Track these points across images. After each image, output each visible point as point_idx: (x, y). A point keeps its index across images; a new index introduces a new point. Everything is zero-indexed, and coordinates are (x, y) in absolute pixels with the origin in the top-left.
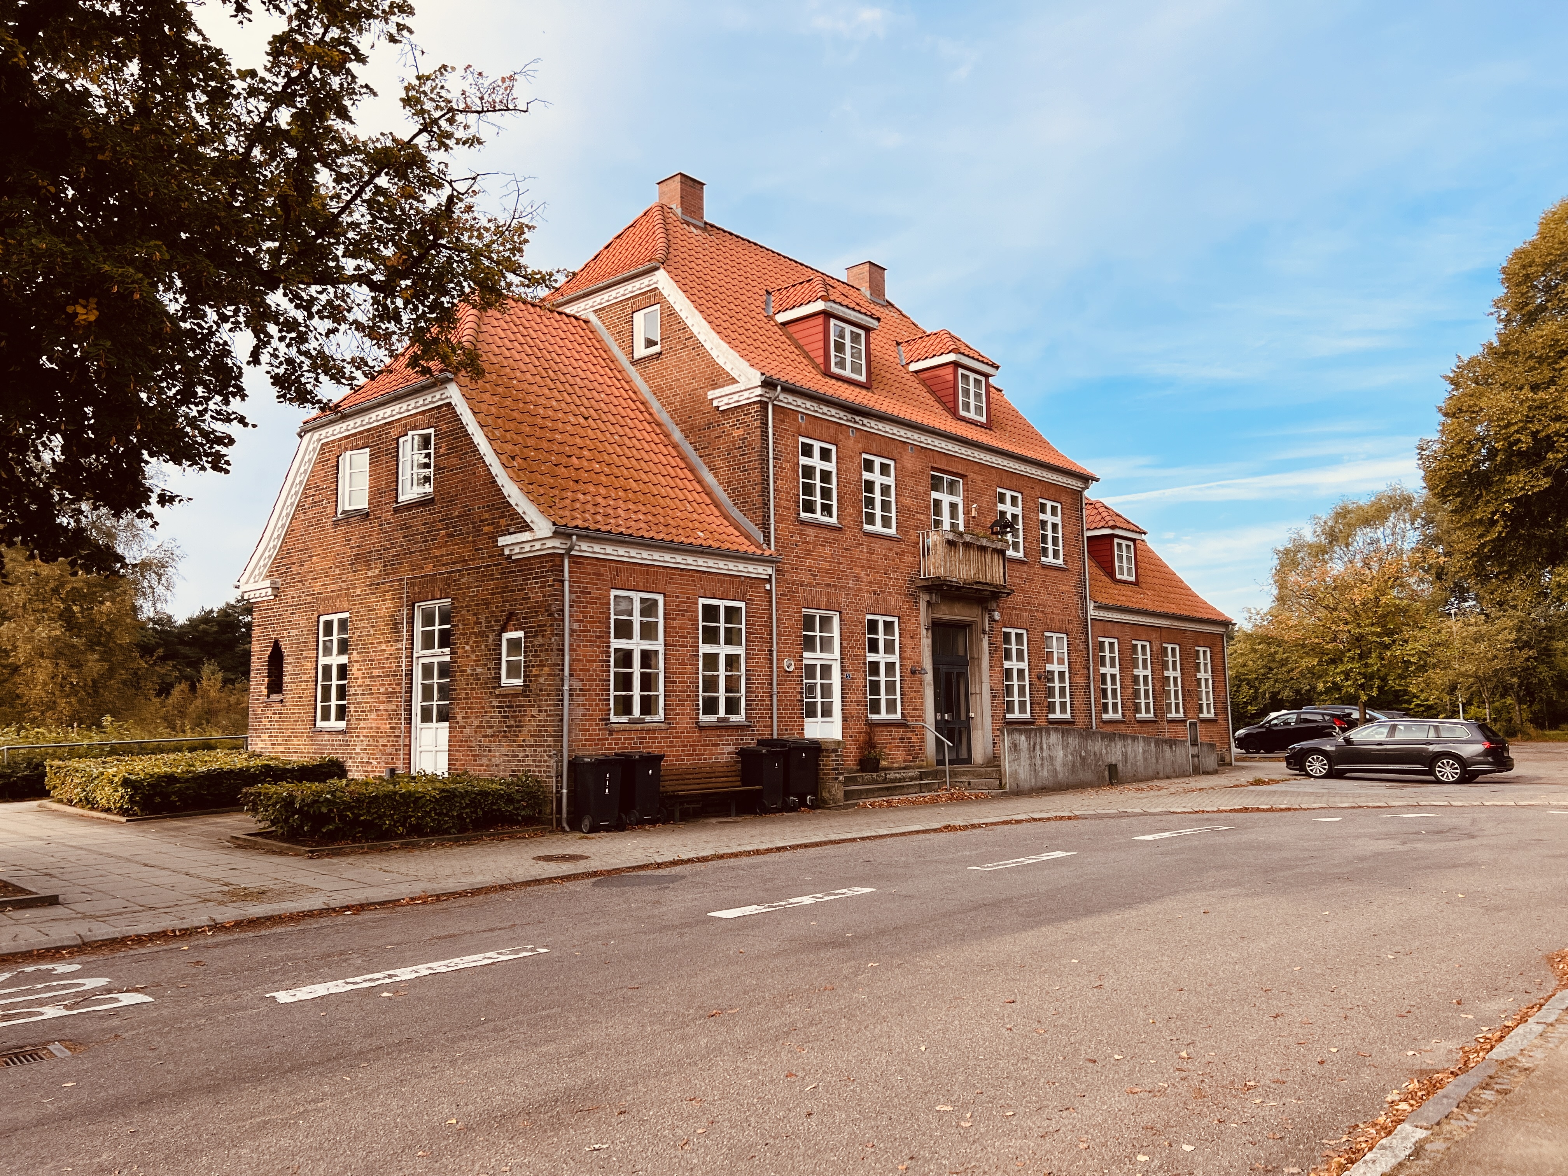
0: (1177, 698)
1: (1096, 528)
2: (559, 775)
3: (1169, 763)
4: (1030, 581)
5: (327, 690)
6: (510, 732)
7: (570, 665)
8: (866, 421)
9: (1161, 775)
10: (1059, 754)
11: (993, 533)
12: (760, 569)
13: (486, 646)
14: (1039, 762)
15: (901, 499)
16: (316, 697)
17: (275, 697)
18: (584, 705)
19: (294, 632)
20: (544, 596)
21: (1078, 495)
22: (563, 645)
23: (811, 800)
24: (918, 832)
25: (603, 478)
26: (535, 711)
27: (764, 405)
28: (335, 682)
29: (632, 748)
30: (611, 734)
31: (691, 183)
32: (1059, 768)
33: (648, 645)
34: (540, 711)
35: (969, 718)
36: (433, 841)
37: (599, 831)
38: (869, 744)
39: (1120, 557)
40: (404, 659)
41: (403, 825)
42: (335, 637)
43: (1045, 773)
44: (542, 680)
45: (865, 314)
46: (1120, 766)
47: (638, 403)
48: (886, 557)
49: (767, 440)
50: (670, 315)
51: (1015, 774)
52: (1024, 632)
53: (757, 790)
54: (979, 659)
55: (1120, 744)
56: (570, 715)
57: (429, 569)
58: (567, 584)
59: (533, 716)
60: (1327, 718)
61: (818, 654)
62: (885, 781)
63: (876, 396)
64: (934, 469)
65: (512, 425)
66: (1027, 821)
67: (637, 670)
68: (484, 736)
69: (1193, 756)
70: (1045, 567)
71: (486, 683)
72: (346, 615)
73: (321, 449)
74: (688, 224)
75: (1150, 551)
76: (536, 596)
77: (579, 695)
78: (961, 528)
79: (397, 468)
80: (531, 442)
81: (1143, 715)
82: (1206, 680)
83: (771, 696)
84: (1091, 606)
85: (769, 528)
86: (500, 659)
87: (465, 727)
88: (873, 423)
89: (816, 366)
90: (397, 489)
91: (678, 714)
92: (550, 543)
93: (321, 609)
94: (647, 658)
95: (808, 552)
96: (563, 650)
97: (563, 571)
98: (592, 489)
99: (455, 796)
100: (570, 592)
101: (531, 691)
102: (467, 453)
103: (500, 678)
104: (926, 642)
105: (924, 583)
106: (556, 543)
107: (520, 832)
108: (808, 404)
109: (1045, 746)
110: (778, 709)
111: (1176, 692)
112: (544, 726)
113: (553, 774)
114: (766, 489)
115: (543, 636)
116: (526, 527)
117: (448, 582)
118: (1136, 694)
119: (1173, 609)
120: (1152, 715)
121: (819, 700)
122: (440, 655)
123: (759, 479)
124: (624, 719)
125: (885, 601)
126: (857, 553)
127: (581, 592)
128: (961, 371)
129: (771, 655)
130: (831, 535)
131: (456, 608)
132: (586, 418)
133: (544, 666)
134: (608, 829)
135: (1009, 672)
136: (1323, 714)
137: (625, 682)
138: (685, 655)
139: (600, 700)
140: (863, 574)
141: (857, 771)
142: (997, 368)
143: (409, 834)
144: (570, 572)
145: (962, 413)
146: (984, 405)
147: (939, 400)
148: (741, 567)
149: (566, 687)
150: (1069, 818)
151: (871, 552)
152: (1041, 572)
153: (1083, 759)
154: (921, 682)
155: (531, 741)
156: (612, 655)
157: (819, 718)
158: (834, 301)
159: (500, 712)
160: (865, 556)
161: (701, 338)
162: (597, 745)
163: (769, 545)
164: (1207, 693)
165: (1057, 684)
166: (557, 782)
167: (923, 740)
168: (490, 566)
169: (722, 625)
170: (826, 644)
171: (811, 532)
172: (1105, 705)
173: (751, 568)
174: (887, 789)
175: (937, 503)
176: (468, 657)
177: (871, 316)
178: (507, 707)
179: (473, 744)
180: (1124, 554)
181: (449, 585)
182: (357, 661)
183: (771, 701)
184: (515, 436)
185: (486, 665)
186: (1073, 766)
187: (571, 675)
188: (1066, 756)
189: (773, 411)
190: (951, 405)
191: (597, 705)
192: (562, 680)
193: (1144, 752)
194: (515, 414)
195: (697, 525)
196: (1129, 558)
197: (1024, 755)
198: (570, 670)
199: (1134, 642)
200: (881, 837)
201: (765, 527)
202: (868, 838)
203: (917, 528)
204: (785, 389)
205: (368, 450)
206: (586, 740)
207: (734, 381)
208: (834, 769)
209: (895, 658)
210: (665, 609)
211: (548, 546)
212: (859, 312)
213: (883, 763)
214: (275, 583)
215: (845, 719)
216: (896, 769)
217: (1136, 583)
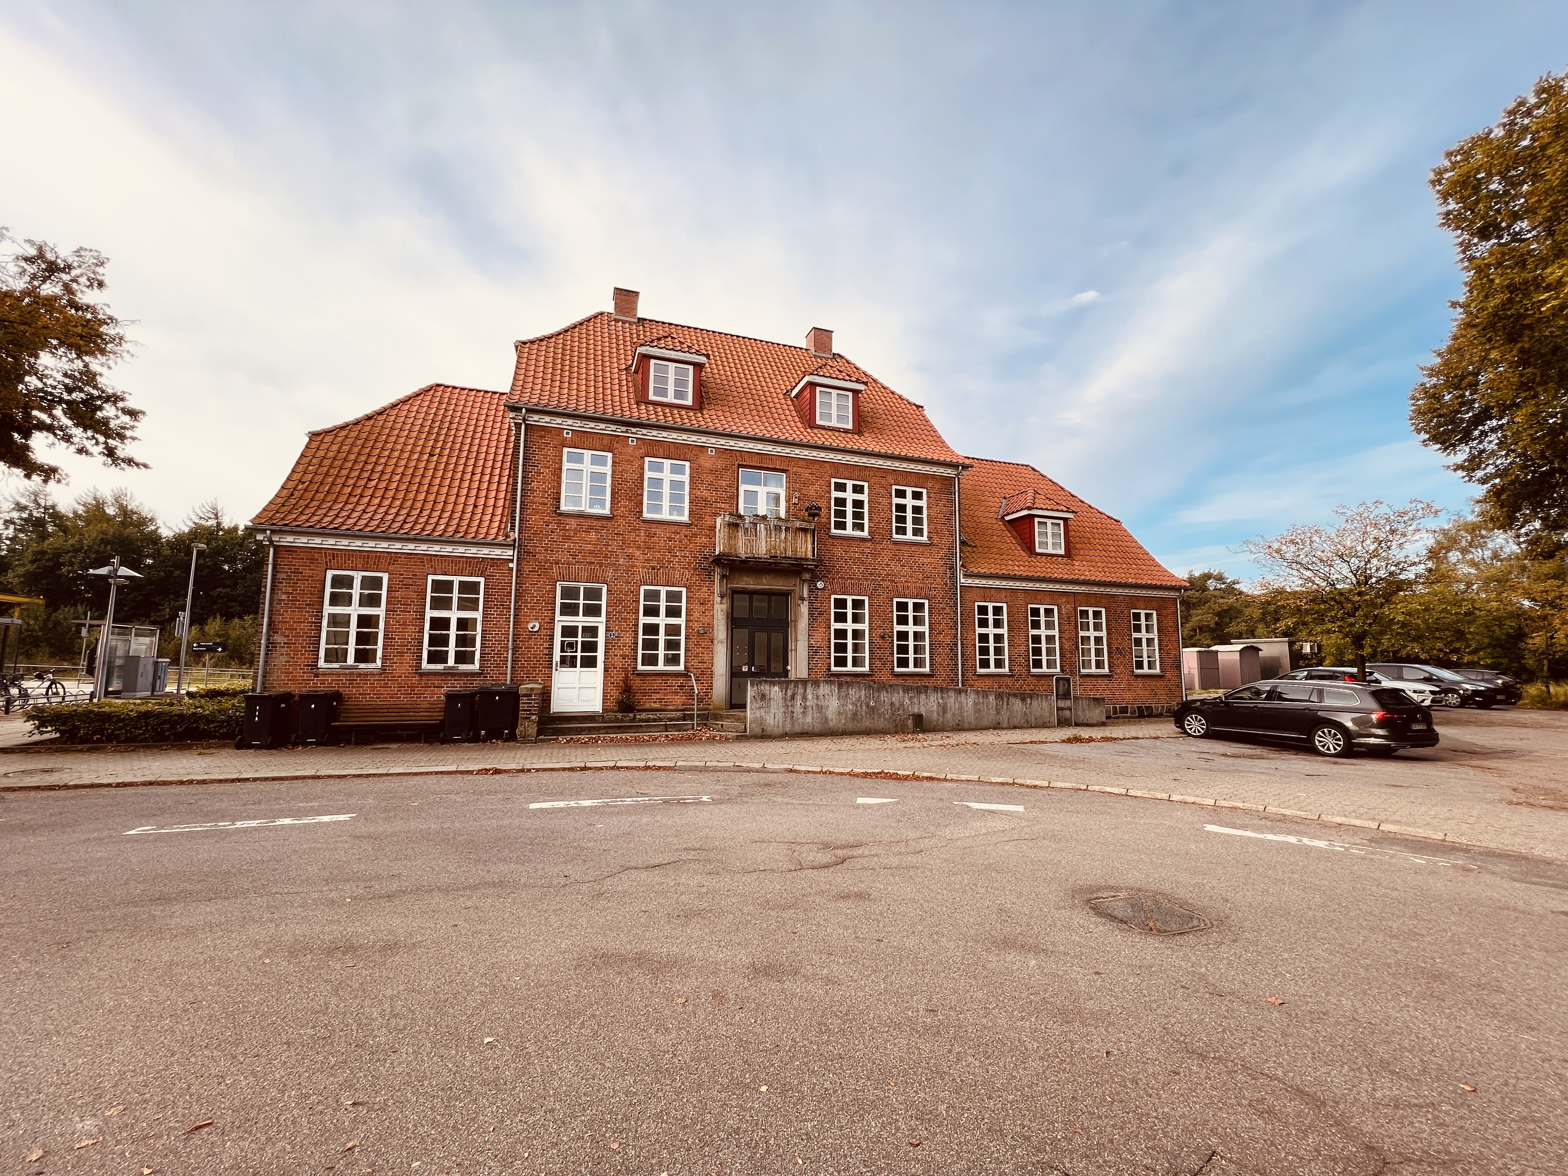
0: (1099, 655)
3: (1019, 715)
4: (875, 555)
10: (833, 703)
12: (498, 552)
14: (799, 710)
15: (695, 492)
21: (949, 481)
23: (505, 735)
30: (317, 676)
31: (626, 293)
32: (832, 716)
33: (368, 611)
35: (786, 670)
39: (1043, 534)
45: (688, 352)
46: (934, 716)
48: (671, 539)
51: (760, 720)
52: (866, 598)
54: (798, 619)
56: (268, 662)
58: (271, 566)
61: (580, 618)
62: (632, 720)
63: (702, 415)
64: (742, 466)
67: (353, 629)
69: (1060, 709)
70: (899, 543)
74: (622, 321)
78: (784, 514)
81: (1043, 670)
82: (1150, 640)
83: (508, 651)
84: (961, 575)
89: (638, 397)
91: (398, 663)
94: (367, 621)
95: (568, 538)
100: (277, 572)
104: (720, 607)
105: (715, 559)
109: (810, 697)
111: (1099, 650)
118: (1034, 651)
119: (1099, 577)
120: (1057, 670)
121: (579, 653)
124: (335, 665)
125: (668, 574)
126: (631, 537)
127: (290, 572)
128: (819, 389)
129: (510, 618)
130: (600, 523)
135: (840, 632)
137: (338, 638)
138: (406, 619)
139: (307, 651)
140: (637, 553)
141: (612, 711)
144: (275, 558)
145: (820, 422)
146: (850, 415)
147: (801, 415)
151: (650, 536)
152: (893, 547)
153: (872, 709)
154: (712, 640)
156: (325, 618)
157: (577, 668)
158: (652, 346)
160: (642, 538)
164: (1151, 651)
165: (911, 643)
167: (710, 688)
169: (456, 595)
170: (591, 610)
171: (573, 521)
172: (985, 661)
175: (751, 494)
177: (696, 353)
180: (1050, 531)
186: (854, 715)
187: (274, 632)
188: (844, 705)
190: (808, 417)
191: (304, 655)
196: (1056, 535)
197: (777, 703)
198: (272, 629)
199: (1033, 606)
206: (289, 680)
209: (679, 621)
210: (390, 584)
212: (682, 351)
213: (653, 705)
217: (1063, 556)
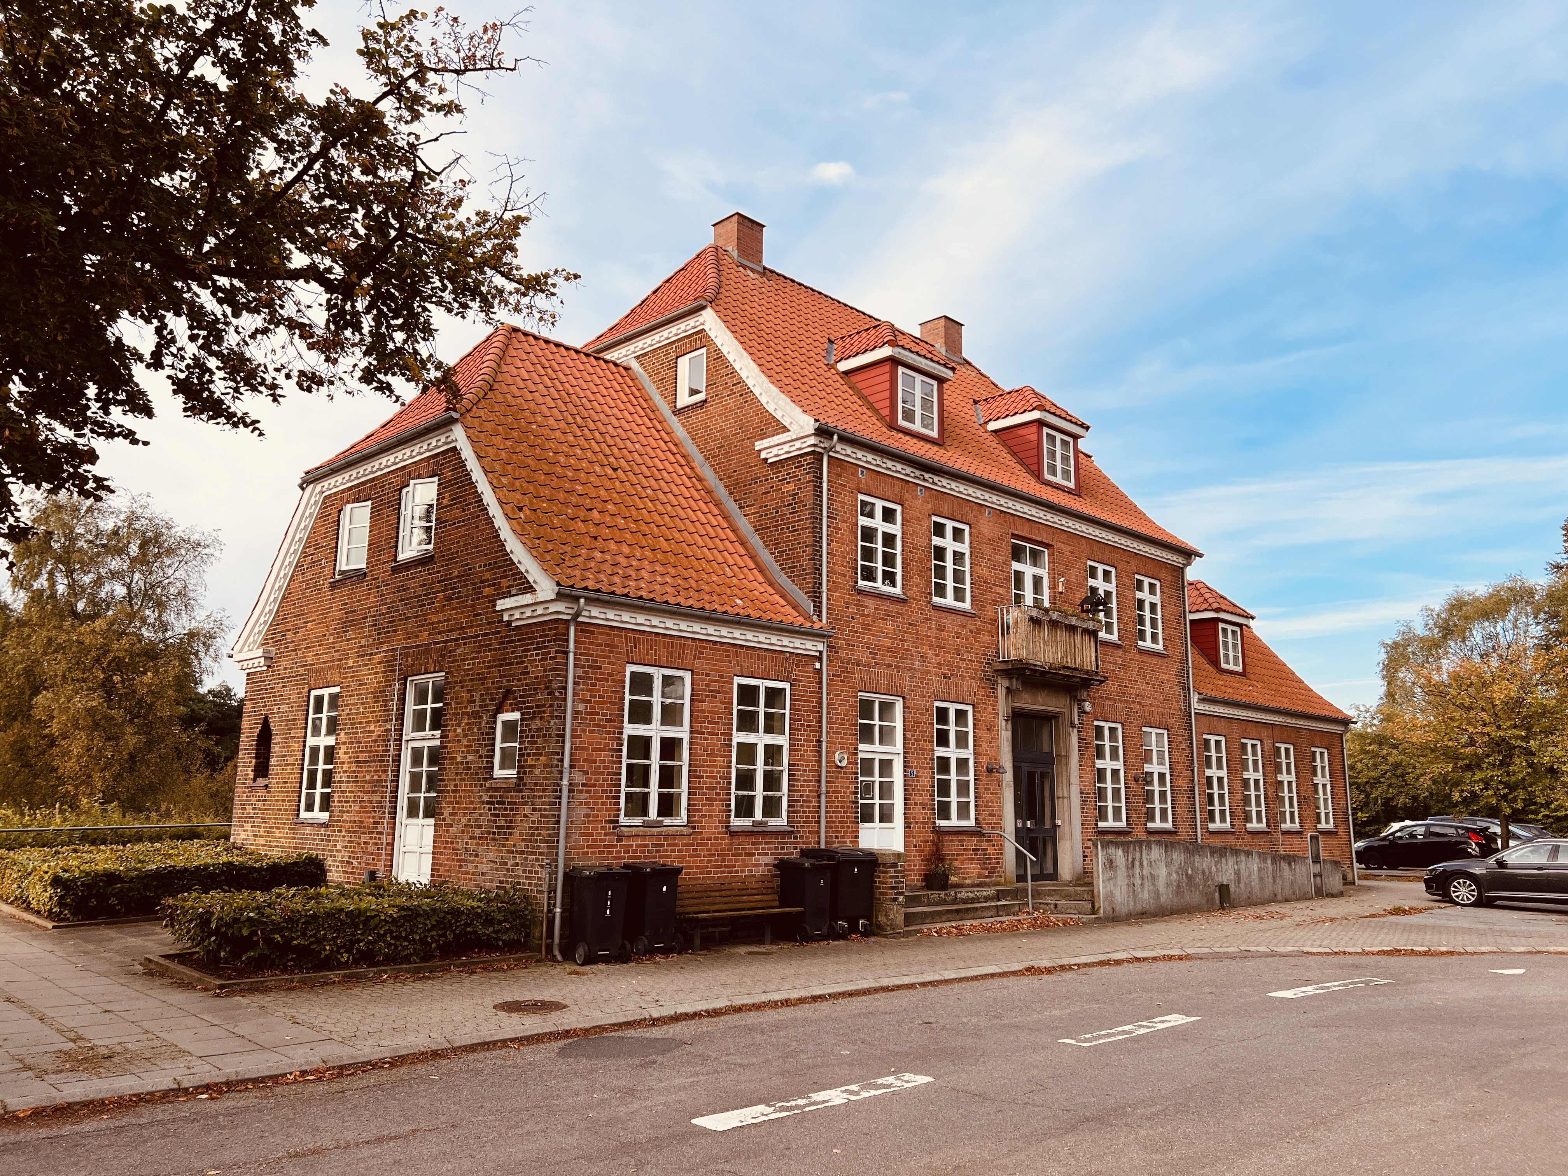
0: (1291, 806)
1: (1197, 611)
2: (552, 890)
3: (1288, 884)
4: (1125, 667)
5: (313, 774)
6: (499, 833)
7: (571, 754)
8: (936, 479)
9: (1279, 897)
10: (1162, 872)
11: (1083, 611)
12: (809, 645)
13: (479, 729)
14: (1138, 882)
15: (976, 568)
16: (301, 783)
17: (261, 782)
18: (587, 803)
19: (284, 708)
20: (545, 671)
21: (1180, 571)
22: (564, 730)
23: (864, 926)
24: (993, 975)
25: (628, 536)
26: (528, 810)
27: (817, 457)
28: (321, 767)
29: (645, 857)
30: (619, 840)
31: (750, 224)
32: (1162, 889)
33: (670, 732)
34: (534, 810)
35: (1055, 826)
36: (385, 972)
37: (596, 963)
38: (936, 856)
39: (1226, 644)
40: (392, 743)
41: (349, 951)
42: (324, 715)
43: (1146, 895)
44: (537, 772)
45: (938, 363)
46: (1232, 888)
47: (678, 456)
48: (958, 635)
49: (821, 496)
50: (717, 359)
51: (1110, 896)
52: (1119, 726)
53: (797, 913)
54: (1067, 757)
55: (1231, 860)
56: (568, 816)
57: (424, 638)
58: (571, 656)
59: (525, 816)
60: (1461, 832)
61: (877, 747)
62: (955, 901)
63: (950, 454)
64: (1014, 536)
65: (524, 473)
66: (1128, 961)
67: (655, 762)
68: (471, 838)
69: (1315, 876)
70: (1142, 652)
71: (477, 774)
72: (337, 690)
73: (324, 503)
74: (745, 267)
75: (1256, 638)
76: (536, 670)
77: (581, 791)
78: (1047, 604)
79: (398, 523)
80: (546, 492)
81: (1254, 825)
82: (1324, 786)
83: (819, 796)
84: (1195, 698)
85: (820, 597)
86: (493, 745)
87: (451, 826)
88: (945, 482)
89: (881, 418)
90: (397, 547)
91: (704, 816)
92: (553, 608)
93: (312, 682)
94: (670, 747)
95: (867, 627)
96: (563, 736)
97: (567, 641)
98: (613, 546)
99: (419, 915)
100: (575, 666)
101: (524, 785)
102: (471, 504)
103: (492, 768)
104: (1005, 735)
105: (1004, 667)
106: (560, 607)
107: (500, 961)
108: (870, 457)
109: (1145, 863)
110: (827, 812)
111: (1291, 798)
112: (537, 829)
113: (545, 888)
114: (818, 552)
115: (541, 718)
116: (529, 588)
117: (444, 653)
118: (1246, 800)
119: (1285, 704)
120: (1264, 825)
121: (877, 801)
122: (430, 739)
123: (809, 541)
124: (638, 821)
125: (957, 685)
126: (924, 629)
127: (589, 667)
128: (1046, 430)
129: (820, 747)
130: (894, 608)
131: (449, 683)
132: (615, 470)
133: (541, 755)
134: (607, 960)
135: (1101, 773)
136: (1456, 828)
137: (639, 775)
138: (715, 745)
139: (607, 798)
140: (931, 653)
141: (922, 888)
142: (1087, 428)
143: (356, 962)
144: (576, 642)
145: (1048, 477)
146: (1072, 469)
147: (1021, 462)
148: (786, 641)
149: (565, 782)
150: (1180, 958)
151: (941, 628)
152: (1138, 657)
153: (1190, 878)
154: (999, 783)
155: (521, 846)
156: (626, 743)
157: (877, 823)
158: (903, 347)
159: (489, 809)
160: (933, 633)
161: (750, 383)
162: (603, 852)
163: (820, 616)
164: (1326, 800)
165: (1156, 788)
166: (549, 898)
167: (1000, 851)
168: (488, 634)
169: (762, 709)
170: (886, 736)
171: (871, 603)
172: (1212, 813)
173: (797, 643)
174: (958, 911)
175: (1019, 576)
176: (459, 741)
177: (945, 365)
178: (498, 803)
179: (459, 846)
180: (1230, 640)
181: (444, 656)
182: (344, 743)
183: (819, 802)
184: (525, 485)
185: (477, 751)
186: (1178, 886)
187: (572, 767)
188: (1170, 874)
189: (829, 463)
190: (1035, 467)
191: (603, 803)
192: (561, 772)
193: (1260, 870)
194: (529, 461)
195: (736, 591)
196: (1235, 645)
197: (1122, 872)
198: (571, 760)
199: (1243, 741)
200: (947, 982)
201: (815, 596)
202: (931, 983)
203: (995, 602)
204: (843, 439)
205: (369, 503)
206: (588, 847)
207: (785, 429)
208: (893, 888)
209: (968, 753)
210: (692, 689)
211: (551, 610)
212: (931, 360)
213: (954, 879)
214: (269, 652)
215: (907, 825)
216: (969, 886)
217: (1243, 674)
